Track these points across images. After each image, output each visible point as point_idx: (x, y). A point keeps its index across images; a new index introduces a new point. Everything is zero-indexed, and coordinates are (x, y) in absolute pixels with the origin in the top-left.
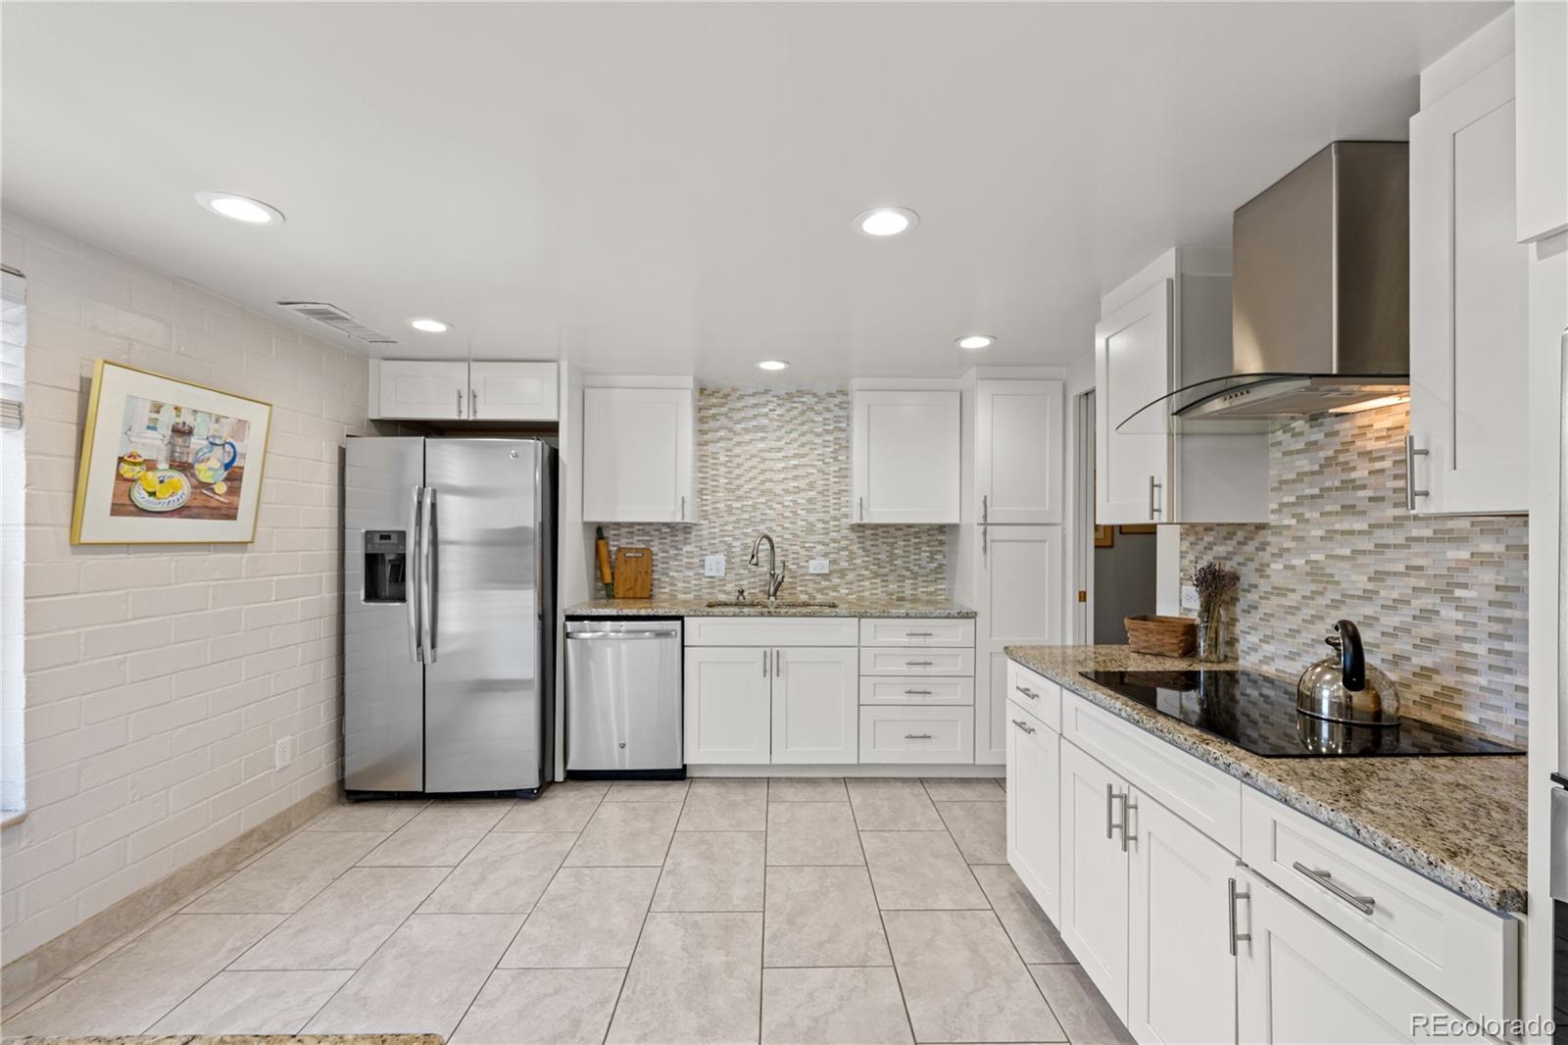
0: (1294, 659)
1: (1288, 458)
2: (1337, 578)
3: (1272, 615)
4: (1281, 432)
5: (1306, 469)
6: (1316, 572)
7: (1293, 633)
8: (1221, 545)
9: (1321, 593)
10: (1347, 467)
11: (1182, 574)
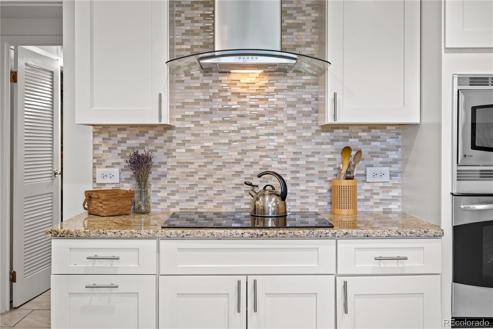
0: (193, 201)
1: (188, 91)
2: (220, 154)
3: (177, 179)
4: (183, 75)
5: (201, 98)
6: (207, 153)
7: (192, 187)
8: (135, 139)
9: (211, 163)
10: (225, 99)
11: (95, 161)
